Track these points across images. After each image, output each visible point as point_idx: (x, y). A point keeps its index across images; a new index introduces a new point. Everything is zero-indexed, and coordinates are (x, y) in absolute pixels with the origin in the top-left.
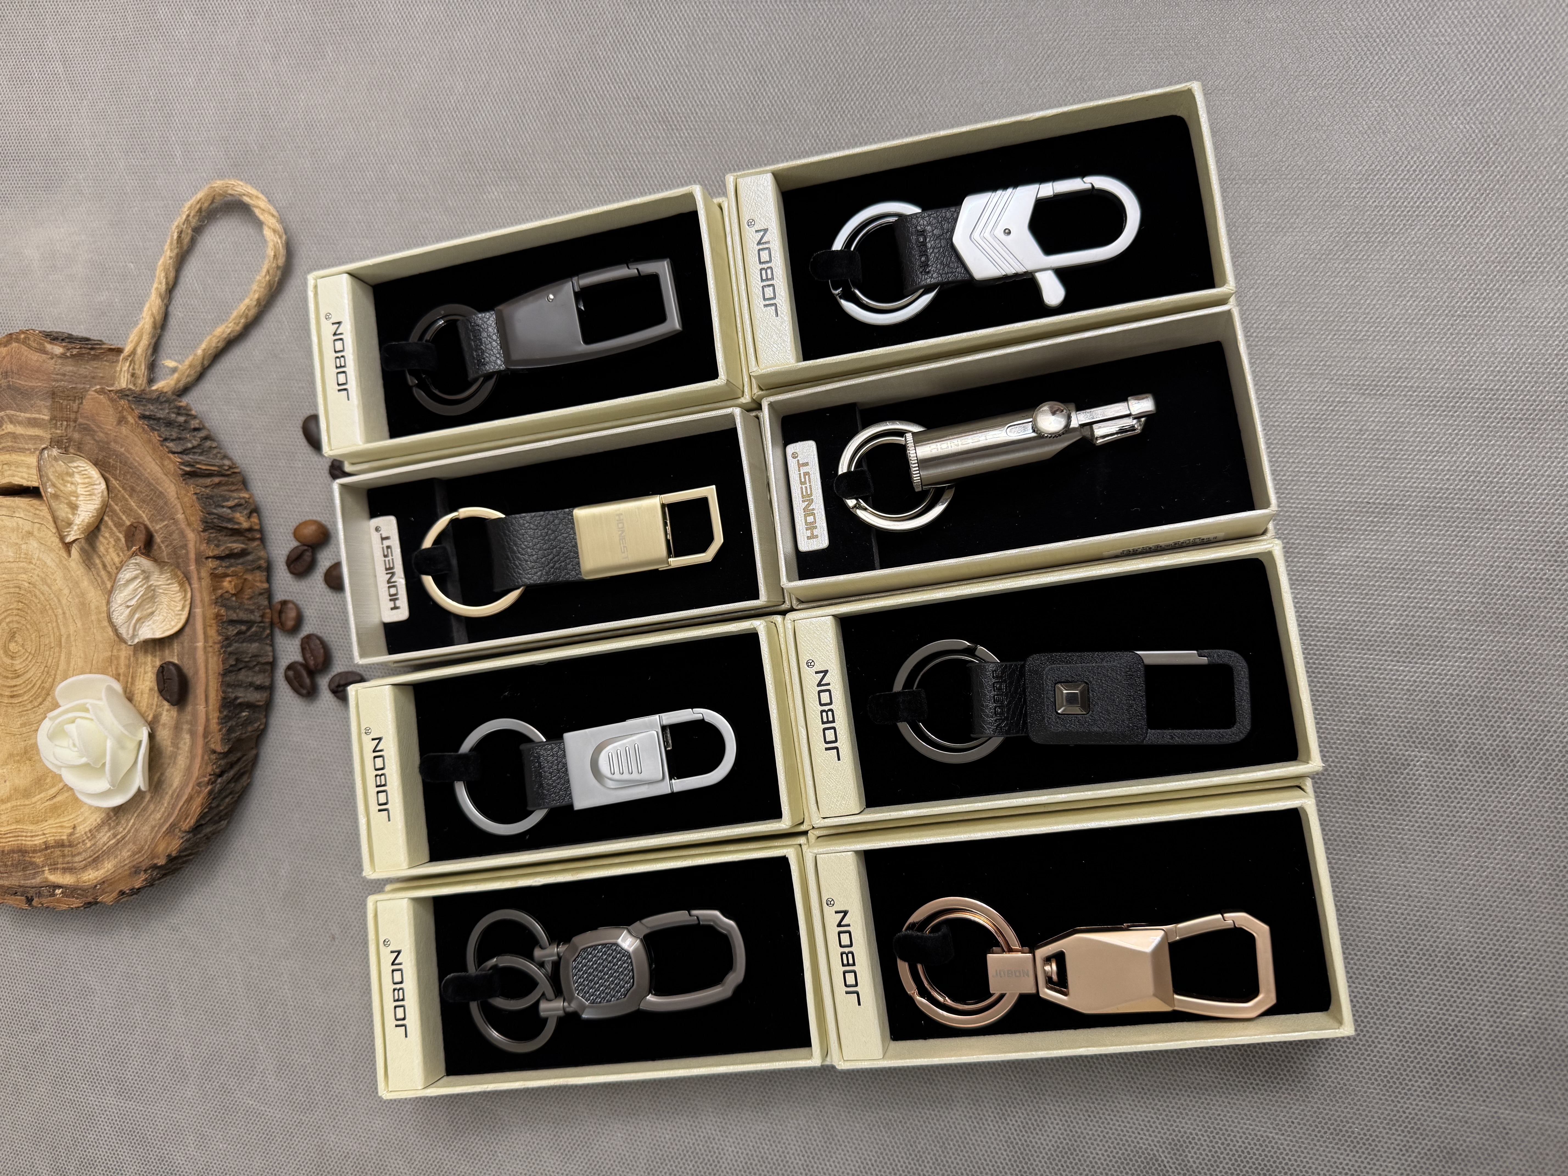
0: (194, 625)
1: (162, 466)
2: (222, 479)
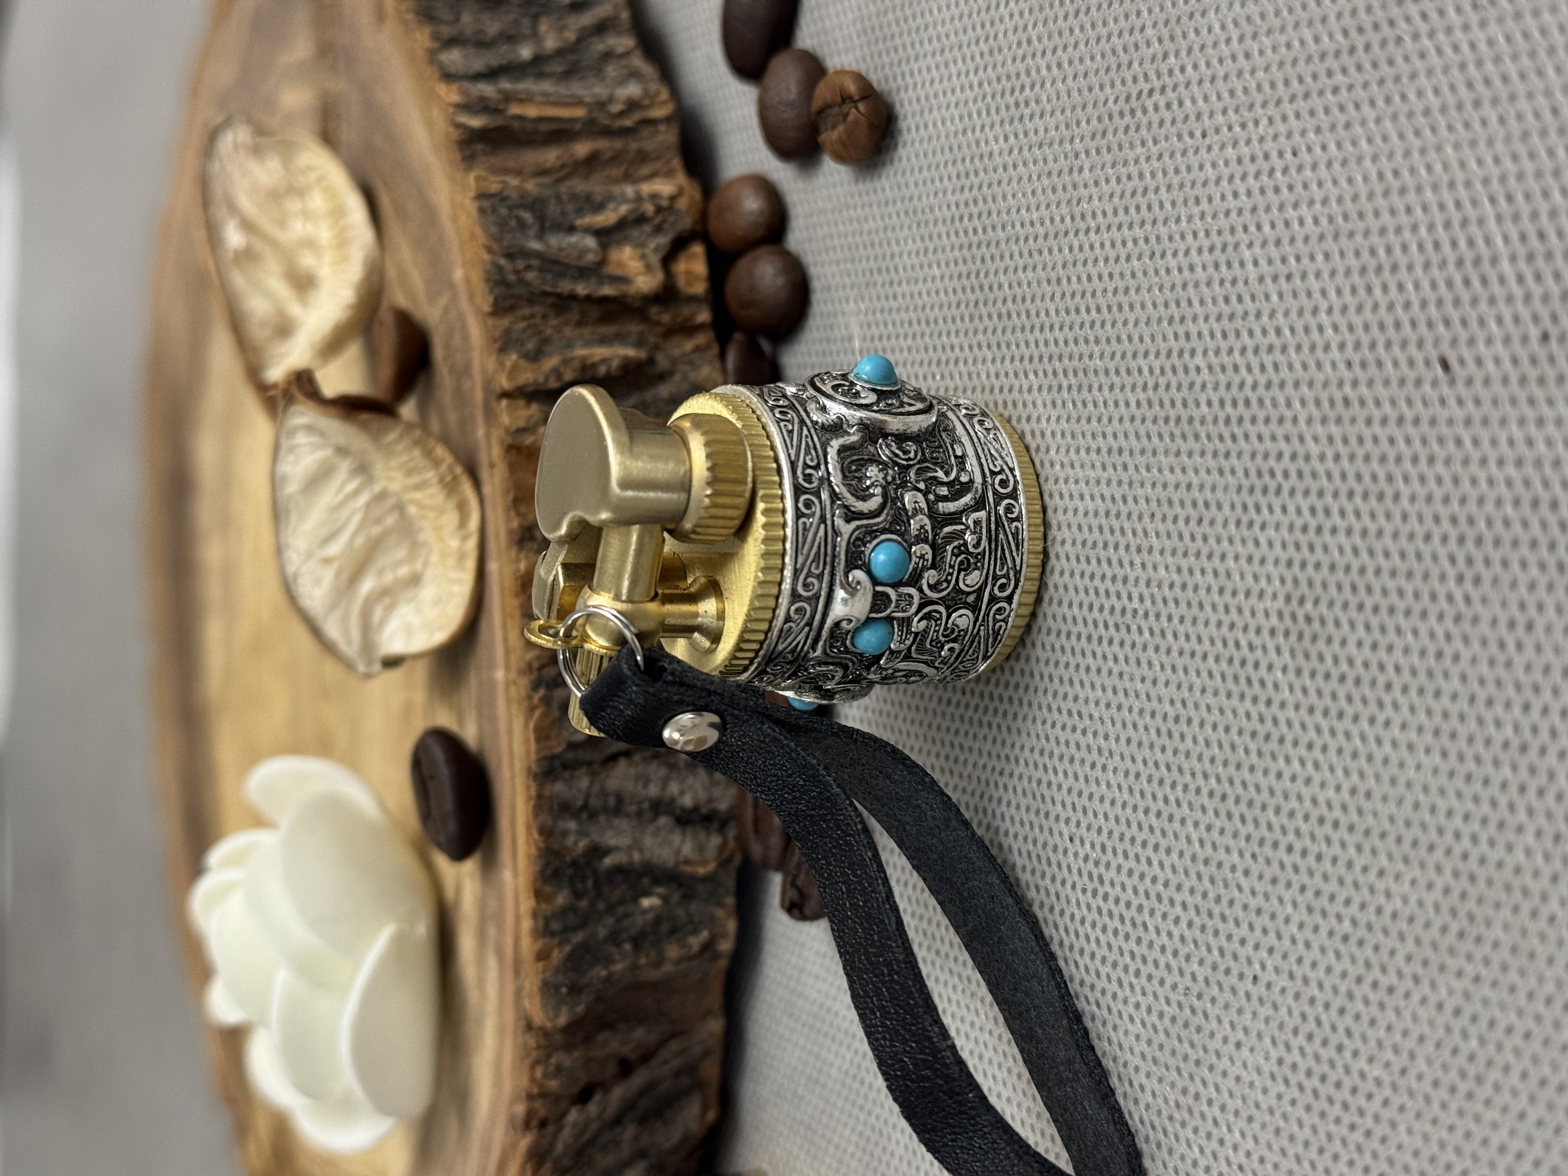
2: (603, 144)
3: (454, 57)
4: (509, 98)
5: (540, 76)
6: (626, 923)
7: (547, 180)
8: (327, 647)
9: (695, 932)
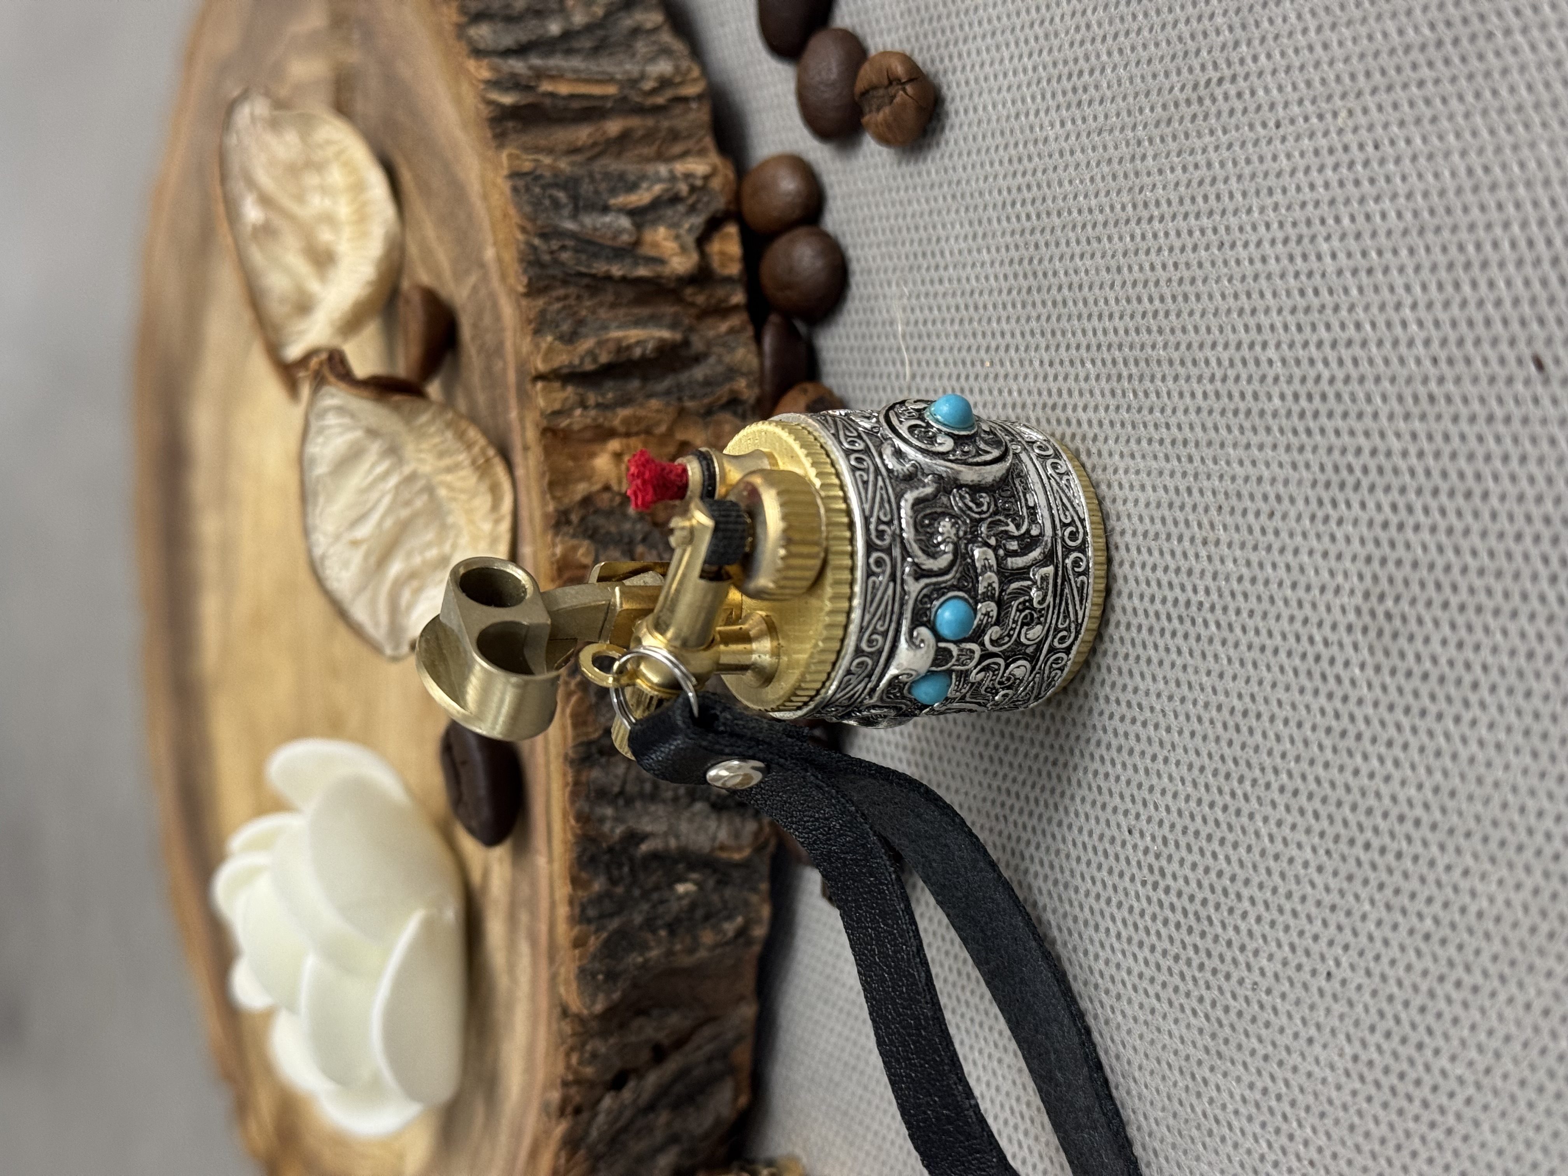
2: (634, 122)
3: (483, 32)
4: (540, 74)
5: (569, 52)
6: (661, 909)
7: (578, 158)
8: (356, 630)
9: (730, 918)
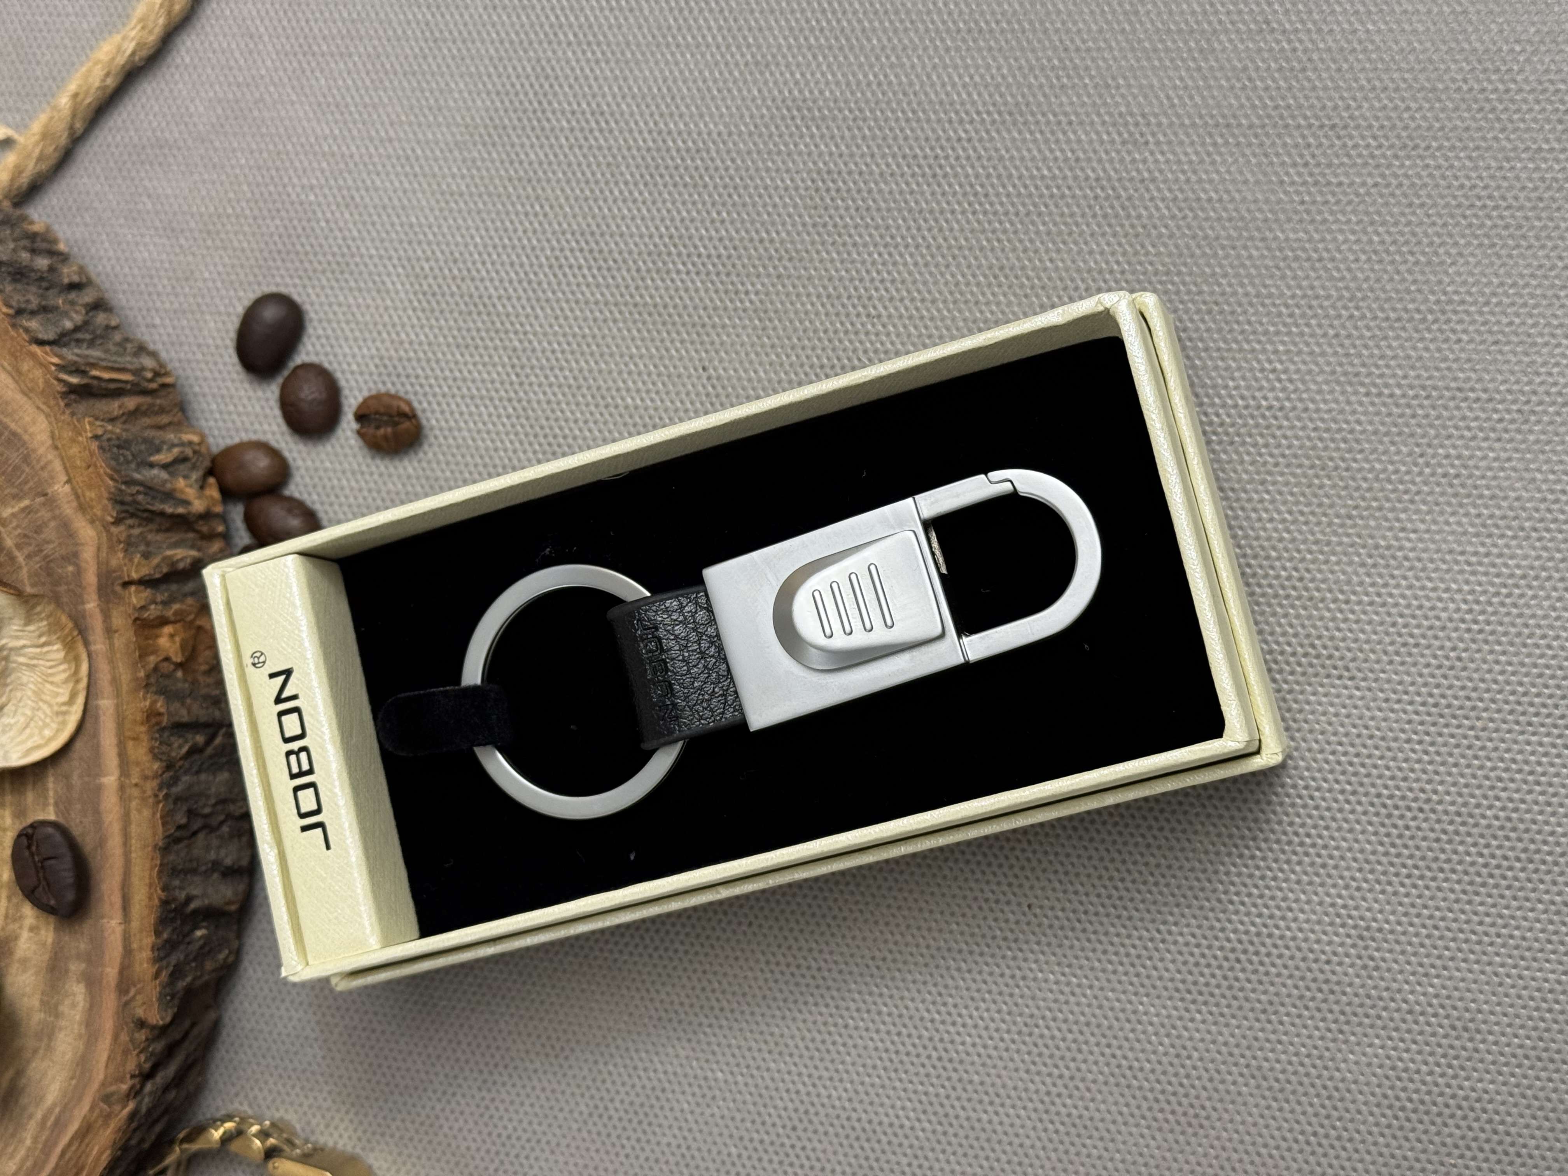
0: (95, 735)
1: (17, 374)
2: (142, 400)
3: (35, 324)
4: (87, 362)
6: (190, 948)
7: (121, 425)
